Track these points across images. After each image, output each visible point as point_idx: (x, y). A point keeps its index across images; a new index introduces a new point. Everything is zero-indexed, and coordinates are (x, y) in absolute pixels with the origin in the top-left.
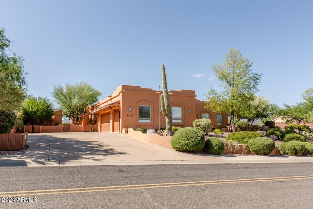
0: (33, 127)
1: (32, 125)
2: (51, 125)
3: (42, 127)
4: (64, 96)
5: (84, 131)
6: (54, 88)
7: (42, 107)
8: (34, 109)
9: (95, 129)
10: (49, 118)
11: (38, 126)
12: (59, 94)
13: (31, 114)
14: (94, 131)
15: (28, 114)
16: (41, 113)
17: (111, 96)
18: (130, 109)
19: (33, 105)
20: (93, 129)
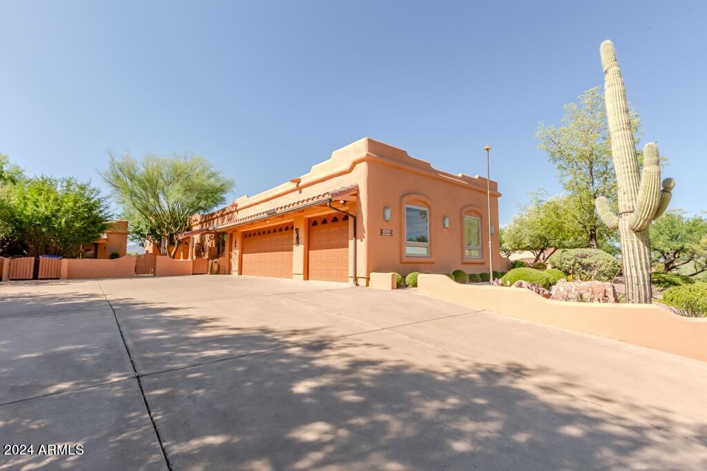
0: (37, 263)
1: (33, 258)
2: (95, 257)
3: (69, 264)
4: (140, 182)
5: (193, 274)
6: (110, 159)
7: (71, 204)
8: (42, 209)
9: (222, 268)
10: (94, 237)
11: (55, 260)
12: (123, 177)
13: (30, 223)
14: (218, 273)
15: (21, 222)
16: (66, 222)
17: (298, 181)
18: (388, 213)
19: (41, 198)
20: (215, 267)
